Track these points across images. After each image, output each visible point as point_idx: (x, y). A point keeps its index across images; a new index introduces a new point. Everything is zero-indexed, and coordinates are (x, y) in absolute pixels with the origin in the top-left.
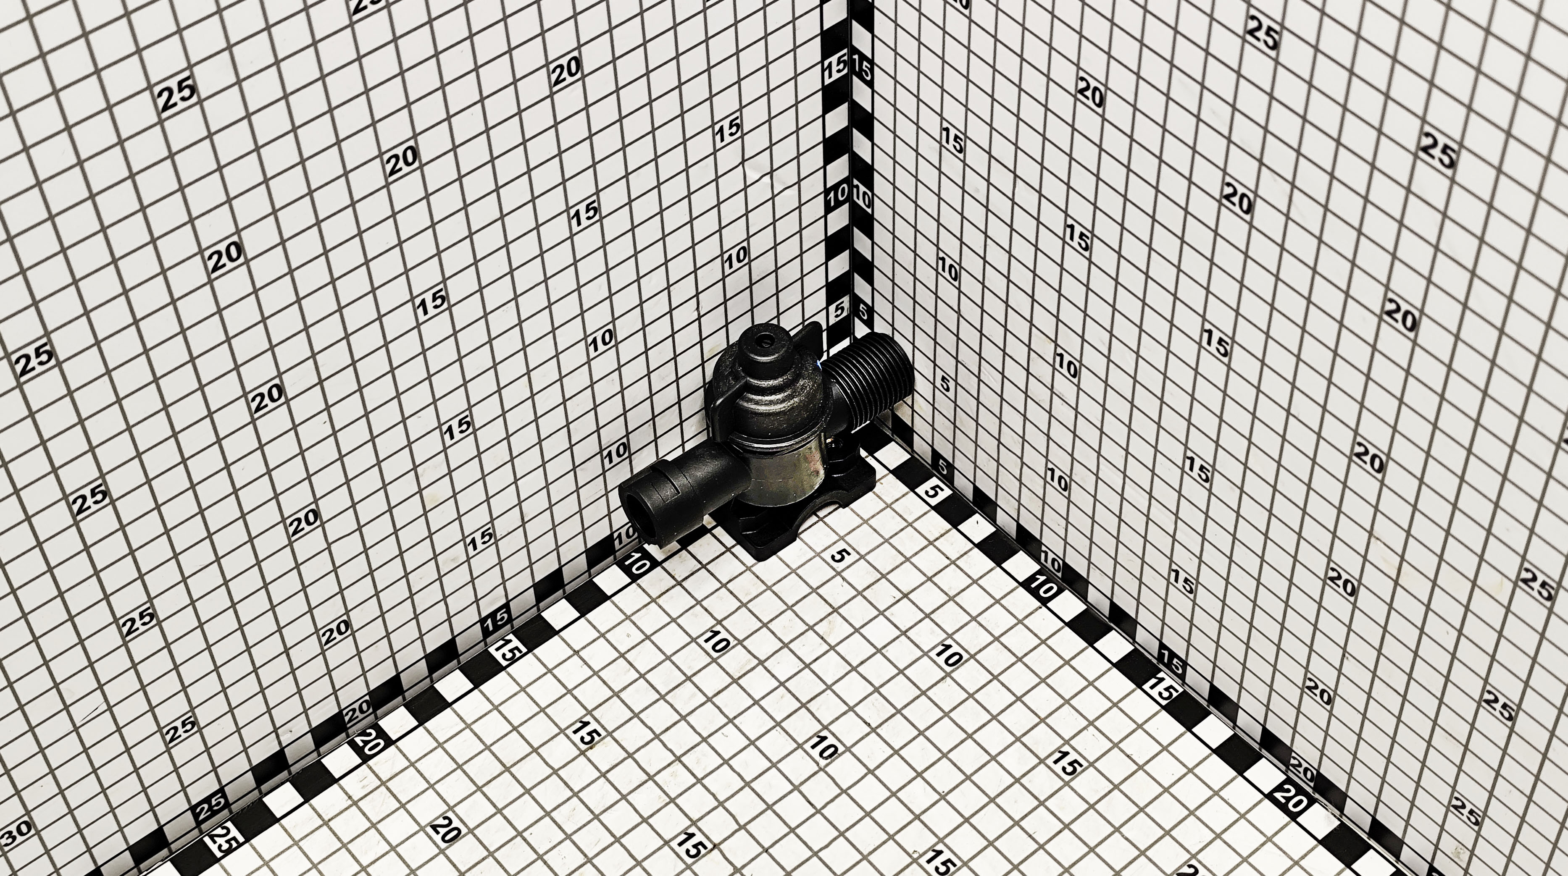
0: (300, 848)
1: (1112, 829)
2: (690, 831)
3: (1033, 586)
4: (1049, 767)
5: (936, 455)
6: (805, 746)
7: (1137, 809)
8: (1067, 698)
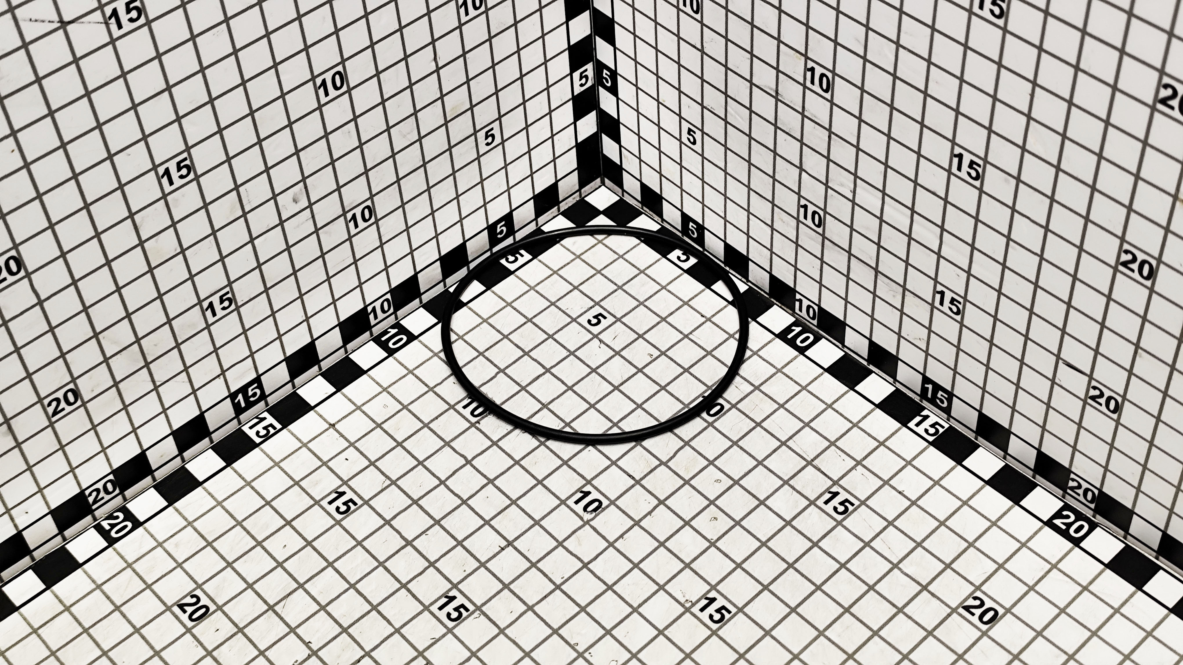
0: (39, 636)
1: (890, 566)
2: (451, 594)
3: (789, 336)
4: (820, 508)
5: (686, 219)
6: (568, 502)
7: (914, 544)
8: (833, 440)
